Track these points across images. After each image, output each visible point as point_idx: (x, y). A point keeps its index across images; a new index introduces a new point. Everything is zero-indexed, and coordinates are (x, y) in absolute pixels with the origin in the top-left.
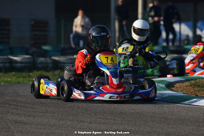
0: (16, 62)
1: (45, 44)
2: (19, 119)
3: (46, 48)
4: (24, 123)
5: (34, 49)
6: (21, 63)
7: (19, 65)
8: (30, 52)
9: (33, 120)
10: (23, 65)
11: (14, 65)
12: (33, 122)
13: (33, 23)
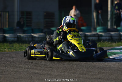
0: (35, 37)
1: (53, 26)
2: (37, 72)
3: (53, 29)
4: (40, 74)
5: (46, 30)
6: (38, 38)
7: (37, 39)
8: (44, 31)
9: (46, 72)
10: (40, 39)
11: (34, 39)
12: (45, 73)
13: (45, 14)
